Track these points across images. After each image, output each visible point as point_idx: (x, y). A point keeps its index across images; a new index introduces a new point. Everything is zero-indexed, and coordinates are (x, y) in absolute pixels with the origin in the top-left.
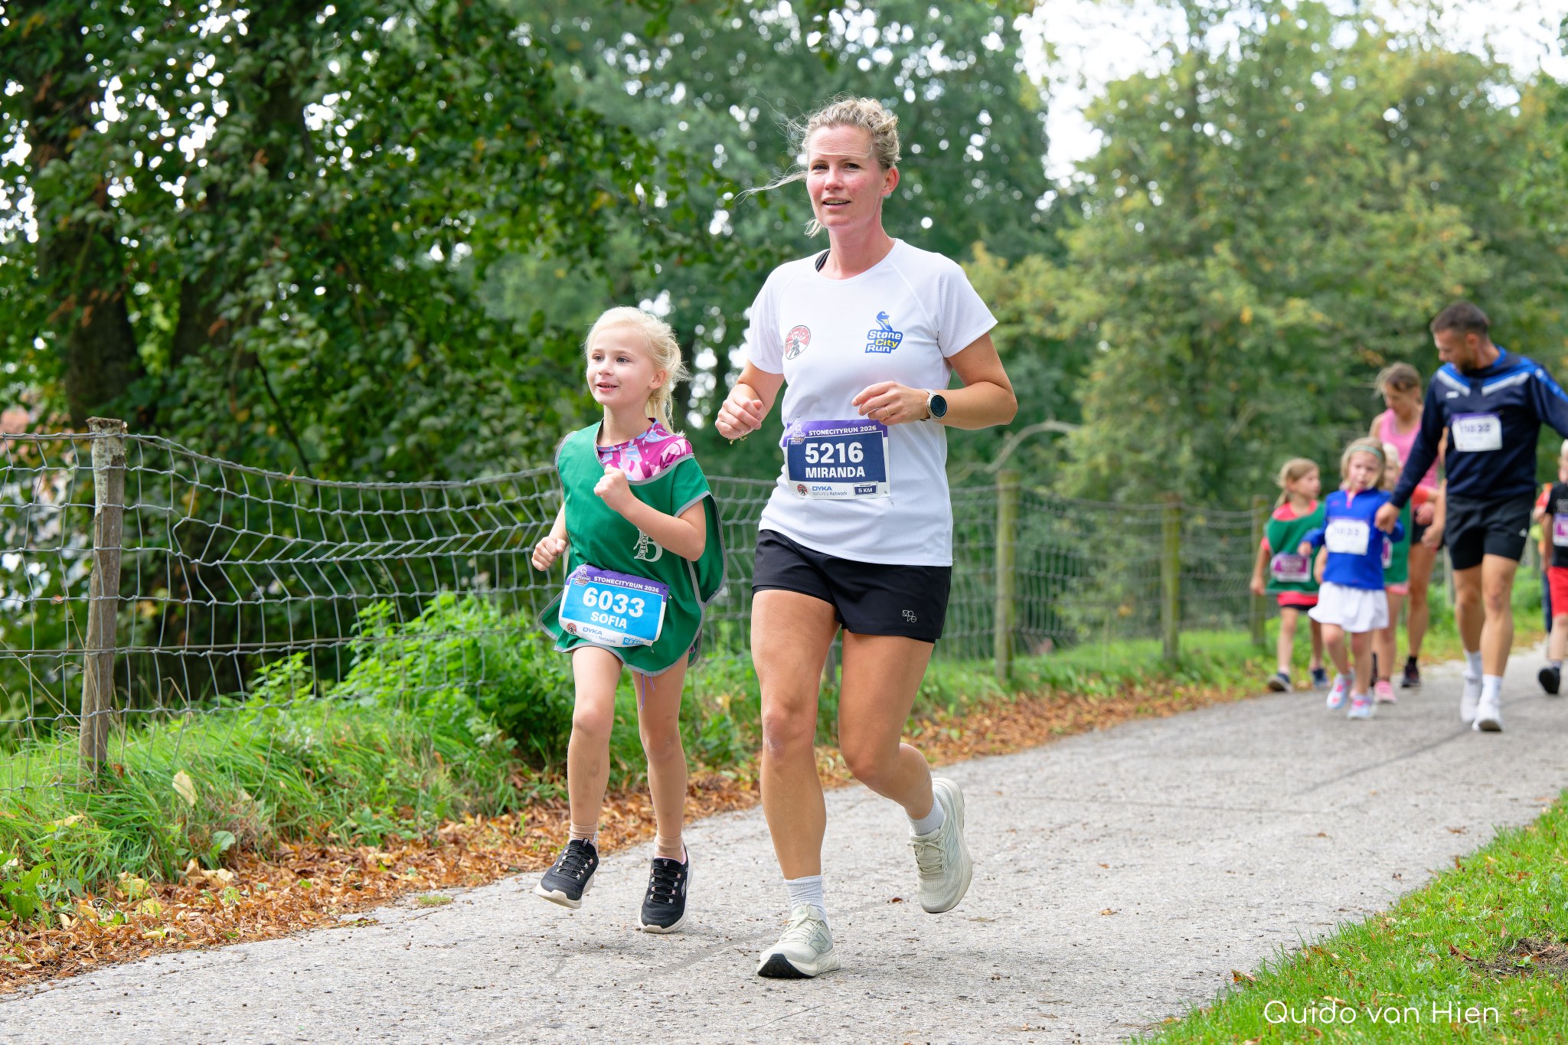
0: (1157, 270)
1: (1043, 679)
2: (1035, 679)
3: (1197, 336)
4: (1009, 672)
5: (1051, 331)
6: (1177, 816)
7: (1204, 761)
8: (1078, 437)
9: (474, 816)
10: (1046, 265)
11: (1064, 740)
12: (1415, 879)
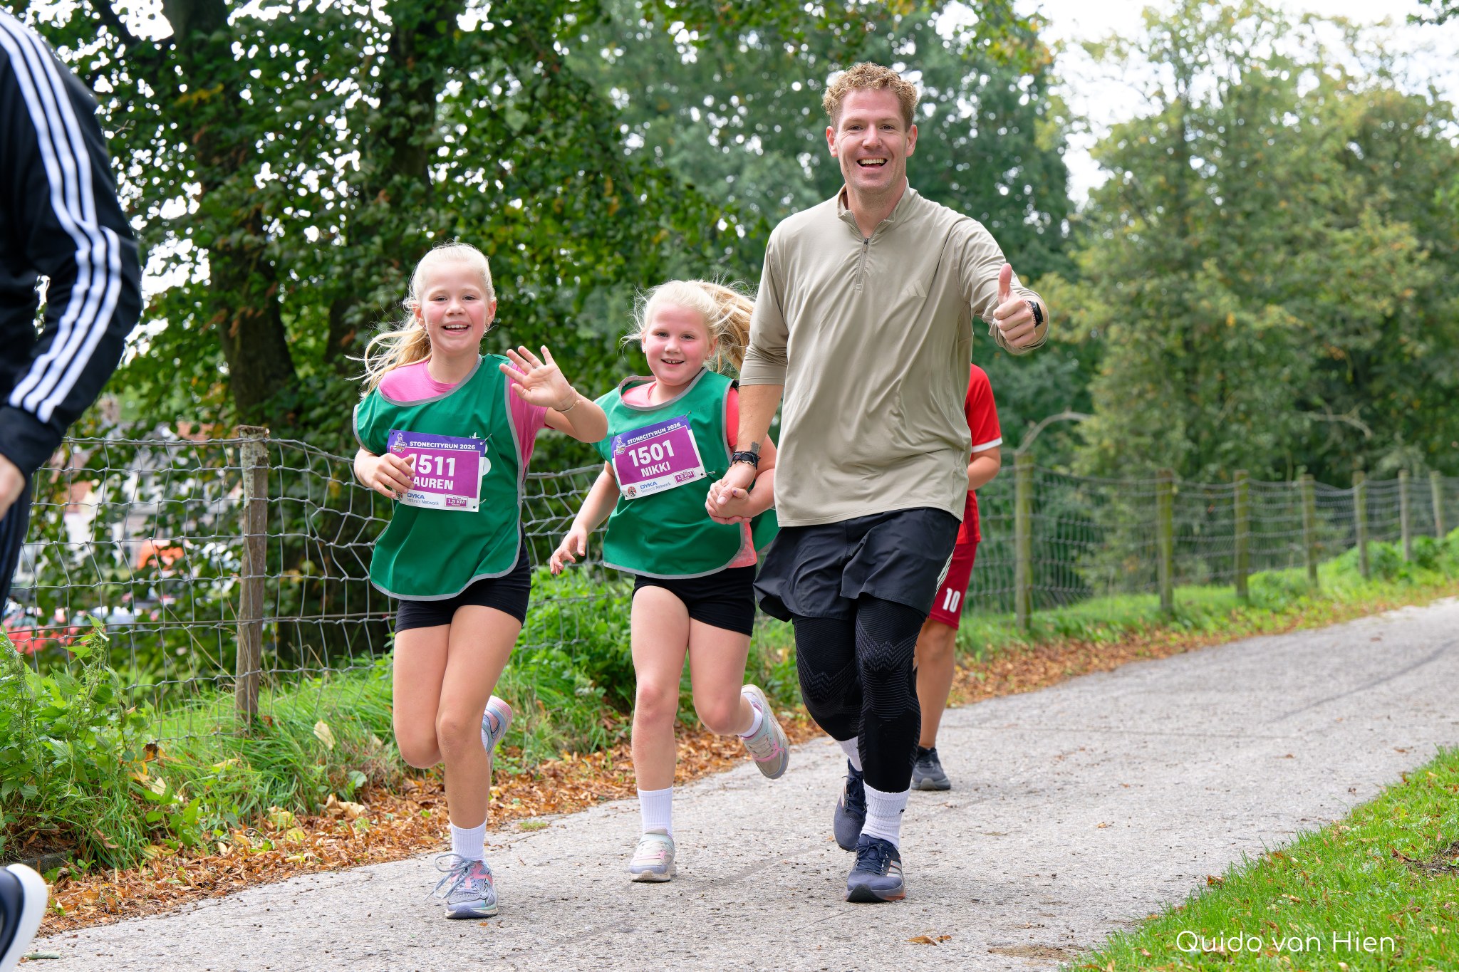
0: (1155, 282)
1: (1058, 629)
2: (1051, 629)
3: (1188, 337)
4: (1028, 623)
5: (1066, 337)
6: (1167, 742)
7: (1192, 695)
8: (1089, 424)
9: (571, 753)
10: (1061, 281)
11: (1074, 680)
12: (1367, 793)
